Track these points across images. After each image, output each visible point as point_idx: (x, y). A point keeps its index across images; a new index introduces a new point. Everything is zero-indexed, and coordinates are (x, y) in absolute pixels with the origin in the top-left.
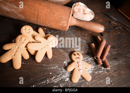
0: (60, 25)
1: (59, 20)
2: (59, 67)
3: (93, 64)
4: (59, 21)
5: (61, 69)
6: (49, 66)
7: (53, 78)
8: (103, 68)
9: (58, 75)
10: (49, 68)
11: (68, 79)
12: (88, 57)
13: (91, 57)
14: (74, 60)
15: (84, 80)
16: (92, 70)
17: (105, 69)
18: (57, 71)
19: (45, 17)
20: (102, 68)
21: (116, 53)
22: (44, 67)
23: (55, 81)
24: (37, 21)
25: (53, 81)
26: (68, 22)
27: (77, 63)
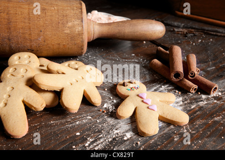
0: (66, 32)
1: (61, 20)
2: (95, 118)
3: (177, 95)
4: (60, 22)
5: (103, 120)
6: (67, 122)
7: (89, 143)
8: (204, 97)
9: (100, 132)
10: (69, 124)
11: (129, 135)
12: (158, 86)
13: (164, 85)
14: (126, 94)
15: (172, 127)
16: (181, 106)
17: (210, 97)
18: (93, 125)
19: (27, 21)
20: (201, 97)
21: (214, 68)
22: (54, 126)
23: (98, 145)
24: (9, 40)
25: (91, 147)
26: (82, 21)
27: (137, 97)
